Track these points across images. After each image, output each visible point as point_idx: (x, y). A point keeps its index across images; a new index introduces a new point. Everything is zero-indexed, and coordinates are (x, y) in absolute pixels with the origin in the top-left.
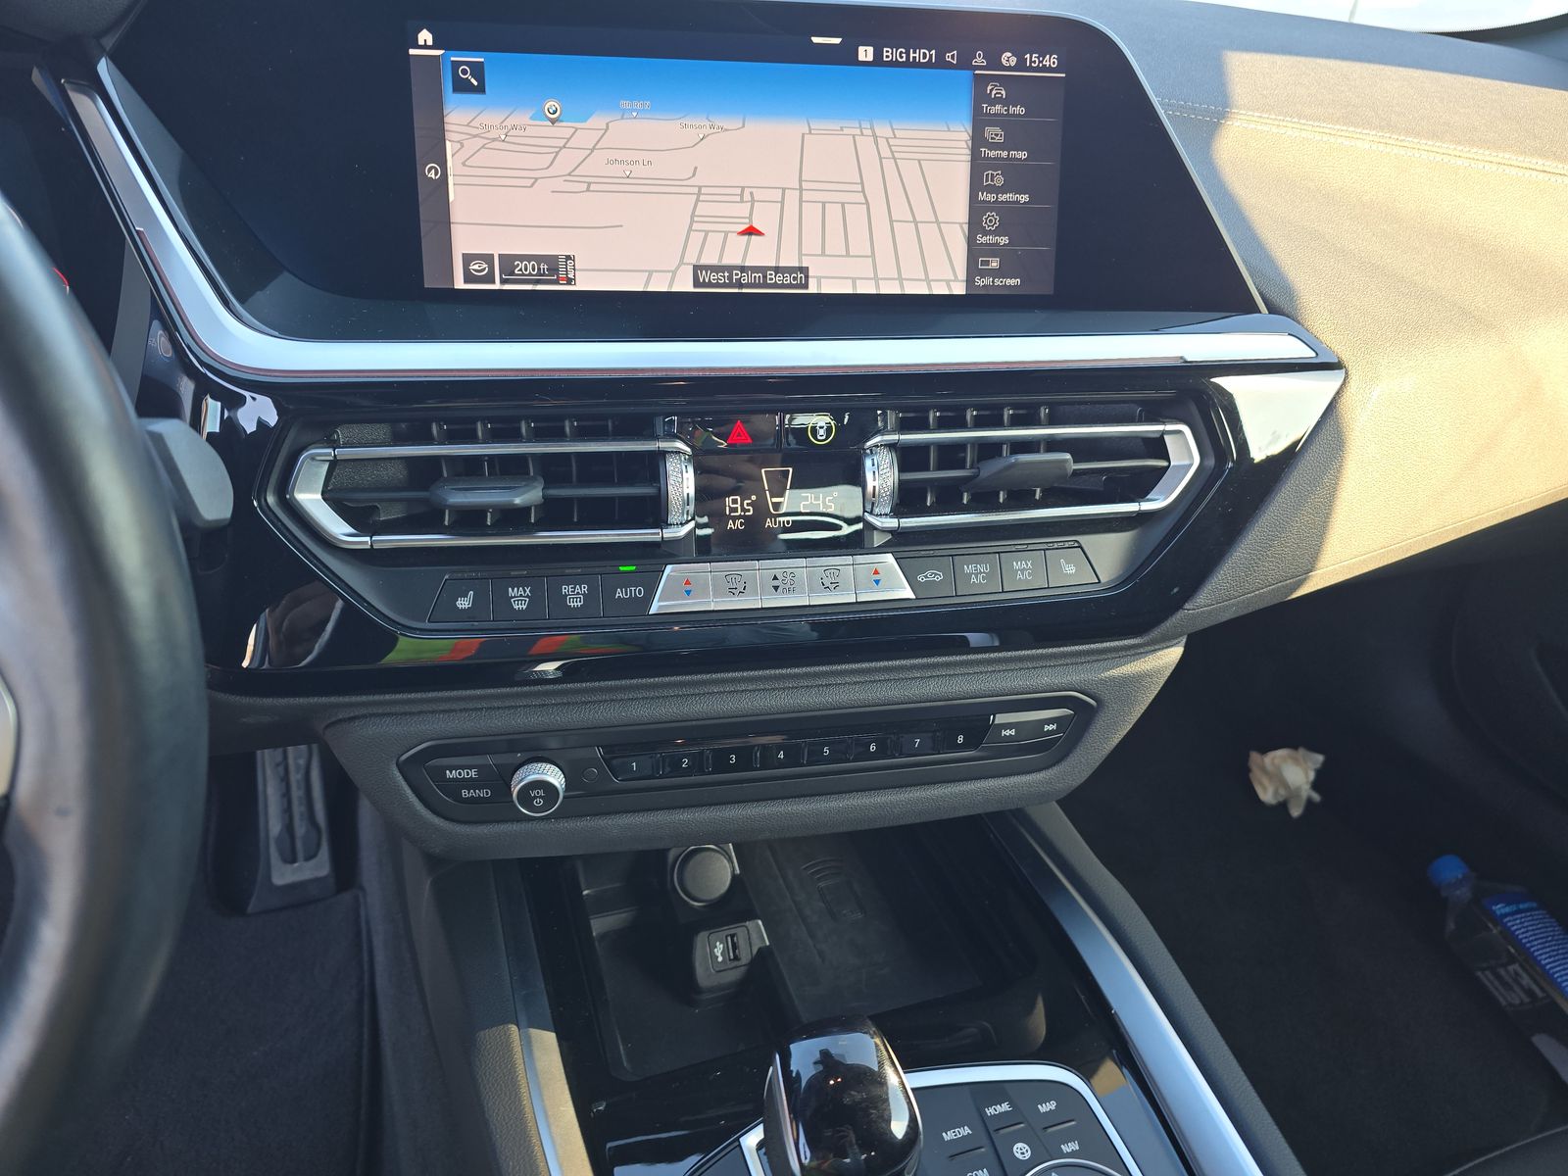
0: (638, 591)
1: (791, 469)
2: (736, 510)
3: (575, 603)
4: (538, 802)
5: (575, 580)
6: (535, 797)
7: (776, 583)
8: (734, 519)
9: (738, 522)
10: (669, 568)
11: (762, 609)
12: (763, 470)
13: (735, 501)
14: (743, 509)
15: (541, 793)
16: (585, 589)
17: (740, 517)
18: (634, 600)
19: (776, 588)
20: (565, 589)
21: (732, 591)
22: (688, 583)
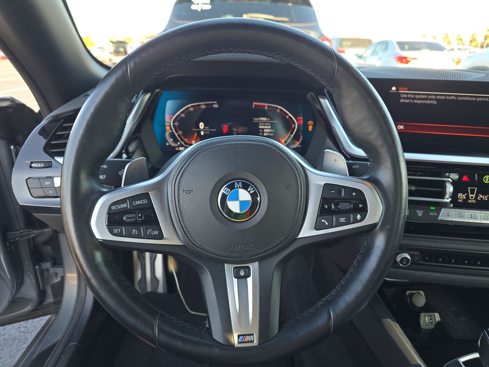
0: (436, 214)
1: (476, 188)
2: (461, 197)
3: (420, 215)
4: (404, 263)
5: (420, 209)
6: (404, 261)
7: (471, 216)
8: (460, 199)
9: (461, 200)
10: (443, 209)
11: (468, 222)
12: (469, 188)
13: (461, 195)
14: (463, 197)
15: (406, 260)
16: (422, 212)
17: (462, 199)
18: (434, 216)
19: (472, 217)
20: (418, 211)
21: (460, 217)
22: (448, 213)
